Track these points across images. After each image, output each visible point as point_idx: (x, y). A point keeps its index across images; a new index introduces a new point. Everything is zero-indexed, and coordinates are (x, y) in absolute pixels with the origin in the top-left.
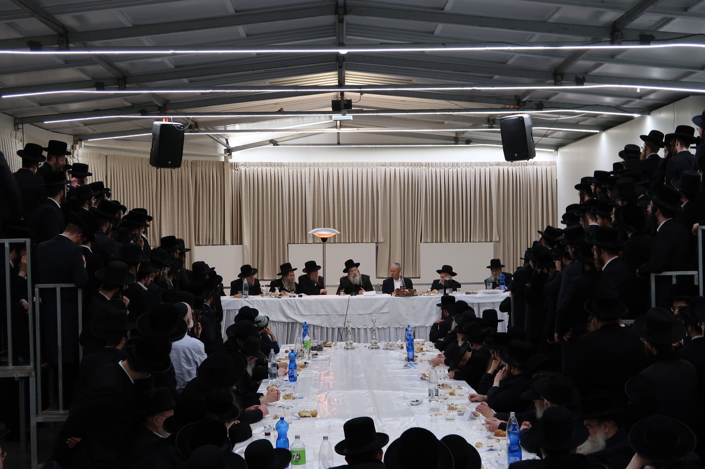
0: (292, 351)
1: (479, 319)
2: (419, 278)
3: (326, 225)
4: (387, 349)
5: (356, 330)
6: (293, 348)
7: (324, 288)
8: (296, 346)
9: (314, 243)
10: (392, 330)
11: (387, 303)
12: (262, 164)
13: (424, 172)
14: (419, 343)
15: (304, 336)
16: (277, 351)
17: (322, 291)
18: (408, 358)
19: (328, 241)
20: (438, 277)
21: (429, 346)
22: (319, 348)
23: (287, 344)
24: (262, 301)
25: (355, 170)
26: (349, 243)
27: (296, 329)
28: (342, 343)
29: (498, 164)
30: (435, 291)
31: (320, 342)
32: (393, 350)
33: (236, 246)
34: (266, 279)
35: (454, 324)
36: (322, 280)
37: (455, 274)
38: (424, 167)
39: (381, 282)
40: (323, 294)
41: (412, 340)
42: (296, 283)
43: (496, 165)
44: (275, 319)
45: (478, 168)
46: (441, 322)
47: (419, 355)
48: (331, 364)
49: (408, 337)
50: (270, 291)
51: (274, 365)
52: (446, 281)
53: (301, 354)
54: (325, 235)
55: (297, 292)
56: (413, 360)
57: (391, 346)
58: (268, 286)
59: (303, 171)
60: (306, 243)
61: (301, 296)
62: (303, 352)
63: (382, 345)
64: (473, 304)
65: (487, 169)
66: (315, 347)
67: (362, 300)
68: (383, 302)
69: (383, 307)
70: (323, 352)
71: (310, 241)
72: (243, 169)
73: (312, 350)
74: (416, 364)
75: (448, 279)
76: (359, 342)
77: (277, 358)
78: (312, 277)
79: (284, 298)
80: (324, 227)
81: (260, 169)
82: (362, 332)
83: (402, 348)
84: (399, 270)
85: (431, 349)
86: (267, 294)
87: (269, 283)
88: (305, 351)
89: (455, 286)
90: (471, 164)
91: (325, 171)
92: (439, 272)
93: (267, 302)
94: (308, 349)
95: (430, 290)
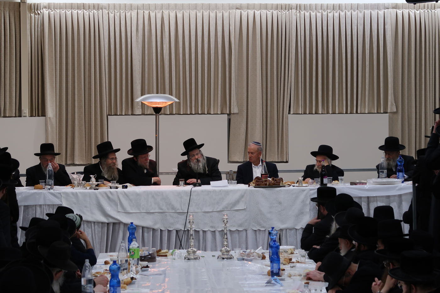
0: (115, 262)
1: (369, 218)
2: (287, 162)
3: (160, 90)
4: (243, 259)
5: (201, 233)
6: (115, 258)
7: (157, 176)
8: (119, 255)
9: (143, 114)
10: (250, 233)
11: (242, 196)
12: (72, 6)
13: (294, 17)
14: (286, 252)
15: (130, 241)
16: (93, 262)
17: (154, 179)
18: (272, 272)
19: (162, 111)
20: (313, 161)
21: (300, 254)
22: (151, 258)
23: (106, 252)
24: (73, 193)
25: (199, 15)
26: (191, 114)
27: (118, 232)
28: (182, 251)
29: (396, 7)
30: (309, 180)
31: (152, 250)
32: (251, 261)
33: (37, 118)
34: (77, 163)
35: (334, 226)
36: (154, 165)
37: (336, 158)
38: (294, 11)
39: (234, 168)
40: (156, 184)
41: (278, 248)
42: (118, 169)
43: (393, 8)
44: (90, 219)
45: (367, 12)
46: (317, 223)
47: (287, 267)
48: (167, 280)
49: (272, 244)
50: (83, 180)
51: (89, 281)
52: (323, 166)
53: (126, 266)
54: (158, 103)
55: (120, 182)
56: (278, 274)
57: (248, 255)
58: (81, 173)
59: (128, 15)
60: (133, 114)
61: (126, 187)
62: (129, 264)
63: (235, 253)
64: (361, 198)
65: (381, 13)
66: (145, 257)
67: (209, 192)
68: (236, 196)
69: (237, 202)
70: (156, 264)
71: (138, 111)
72: (46, 12)
73: (142, 260)
74: (283, 280)
75: (326, 164)
76: (205, 250)
77: (94, 271)
78: (141, 161)
79: (102, 190)
80: (157, 93)
81: (69, 13)
82: (209, 236)
83: (264, 258)
84: (259, 152)
85: (303, 259)
86: (79, 185)
87: (82, 169)
88: (132, 262)
89: (337, 173)
90: (358, 7)
91: (159, 16)
92: (314, 154)
93: (79, 194)
94: (136, 259)
95: (301, 179)
